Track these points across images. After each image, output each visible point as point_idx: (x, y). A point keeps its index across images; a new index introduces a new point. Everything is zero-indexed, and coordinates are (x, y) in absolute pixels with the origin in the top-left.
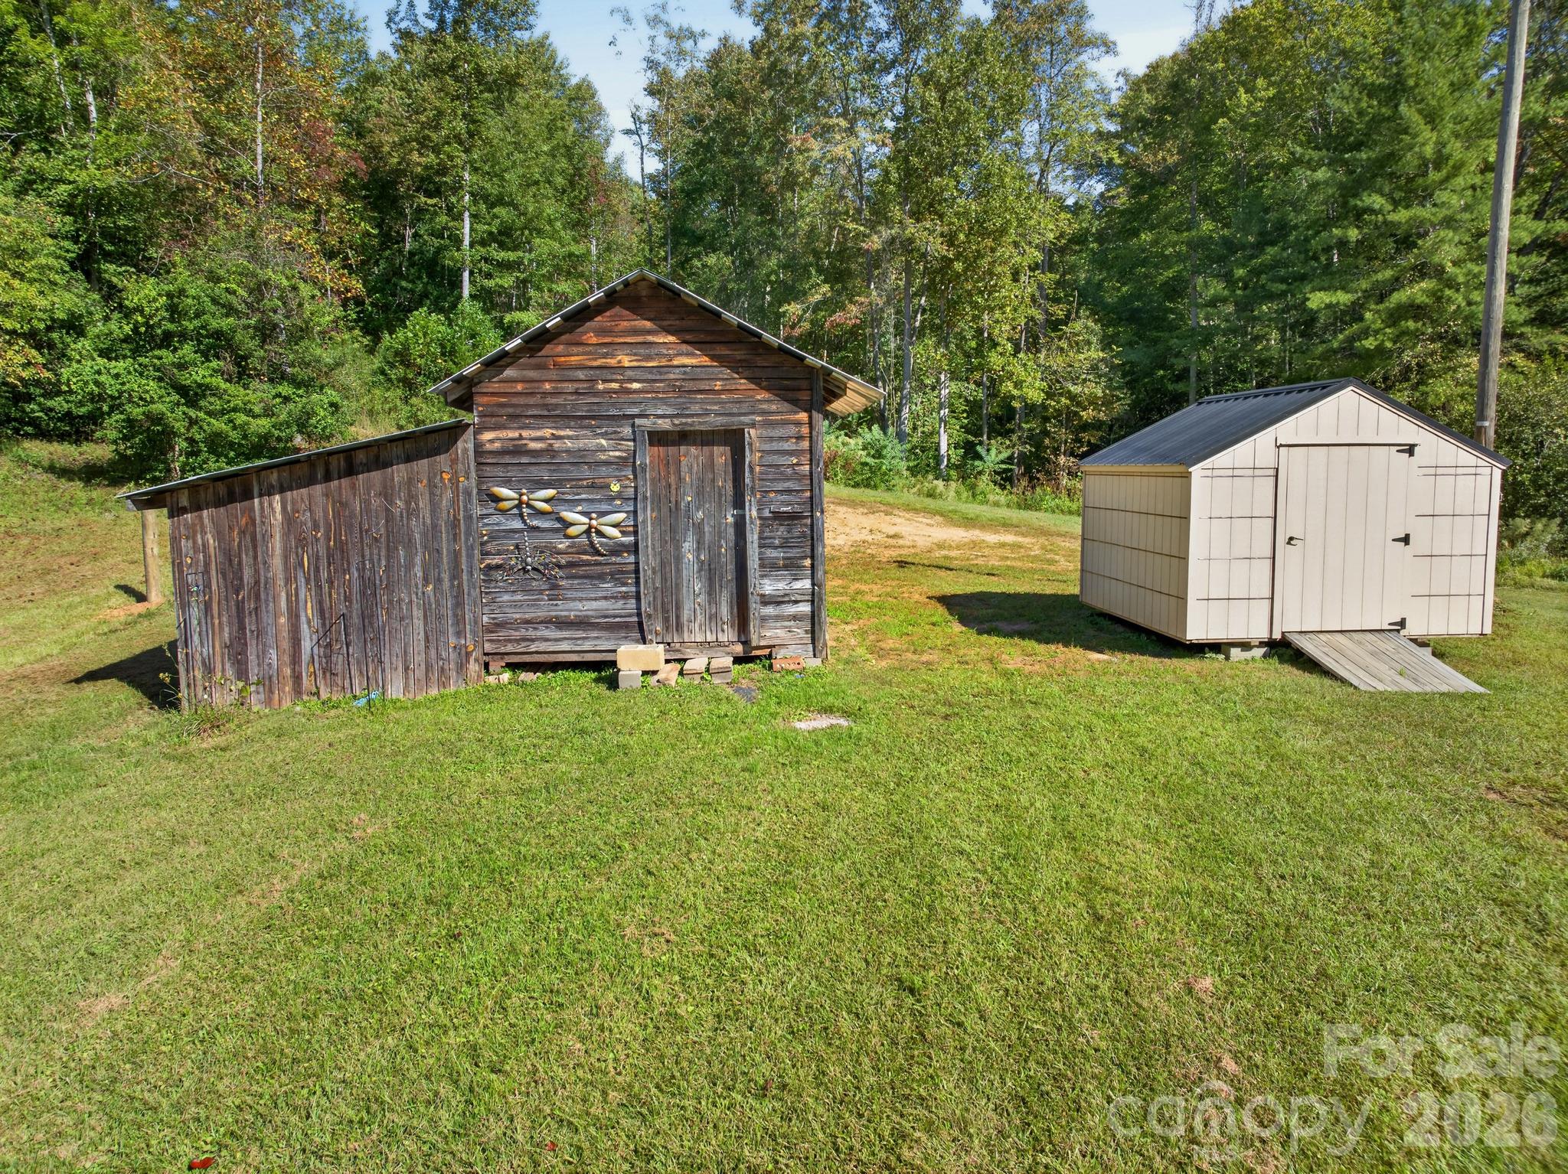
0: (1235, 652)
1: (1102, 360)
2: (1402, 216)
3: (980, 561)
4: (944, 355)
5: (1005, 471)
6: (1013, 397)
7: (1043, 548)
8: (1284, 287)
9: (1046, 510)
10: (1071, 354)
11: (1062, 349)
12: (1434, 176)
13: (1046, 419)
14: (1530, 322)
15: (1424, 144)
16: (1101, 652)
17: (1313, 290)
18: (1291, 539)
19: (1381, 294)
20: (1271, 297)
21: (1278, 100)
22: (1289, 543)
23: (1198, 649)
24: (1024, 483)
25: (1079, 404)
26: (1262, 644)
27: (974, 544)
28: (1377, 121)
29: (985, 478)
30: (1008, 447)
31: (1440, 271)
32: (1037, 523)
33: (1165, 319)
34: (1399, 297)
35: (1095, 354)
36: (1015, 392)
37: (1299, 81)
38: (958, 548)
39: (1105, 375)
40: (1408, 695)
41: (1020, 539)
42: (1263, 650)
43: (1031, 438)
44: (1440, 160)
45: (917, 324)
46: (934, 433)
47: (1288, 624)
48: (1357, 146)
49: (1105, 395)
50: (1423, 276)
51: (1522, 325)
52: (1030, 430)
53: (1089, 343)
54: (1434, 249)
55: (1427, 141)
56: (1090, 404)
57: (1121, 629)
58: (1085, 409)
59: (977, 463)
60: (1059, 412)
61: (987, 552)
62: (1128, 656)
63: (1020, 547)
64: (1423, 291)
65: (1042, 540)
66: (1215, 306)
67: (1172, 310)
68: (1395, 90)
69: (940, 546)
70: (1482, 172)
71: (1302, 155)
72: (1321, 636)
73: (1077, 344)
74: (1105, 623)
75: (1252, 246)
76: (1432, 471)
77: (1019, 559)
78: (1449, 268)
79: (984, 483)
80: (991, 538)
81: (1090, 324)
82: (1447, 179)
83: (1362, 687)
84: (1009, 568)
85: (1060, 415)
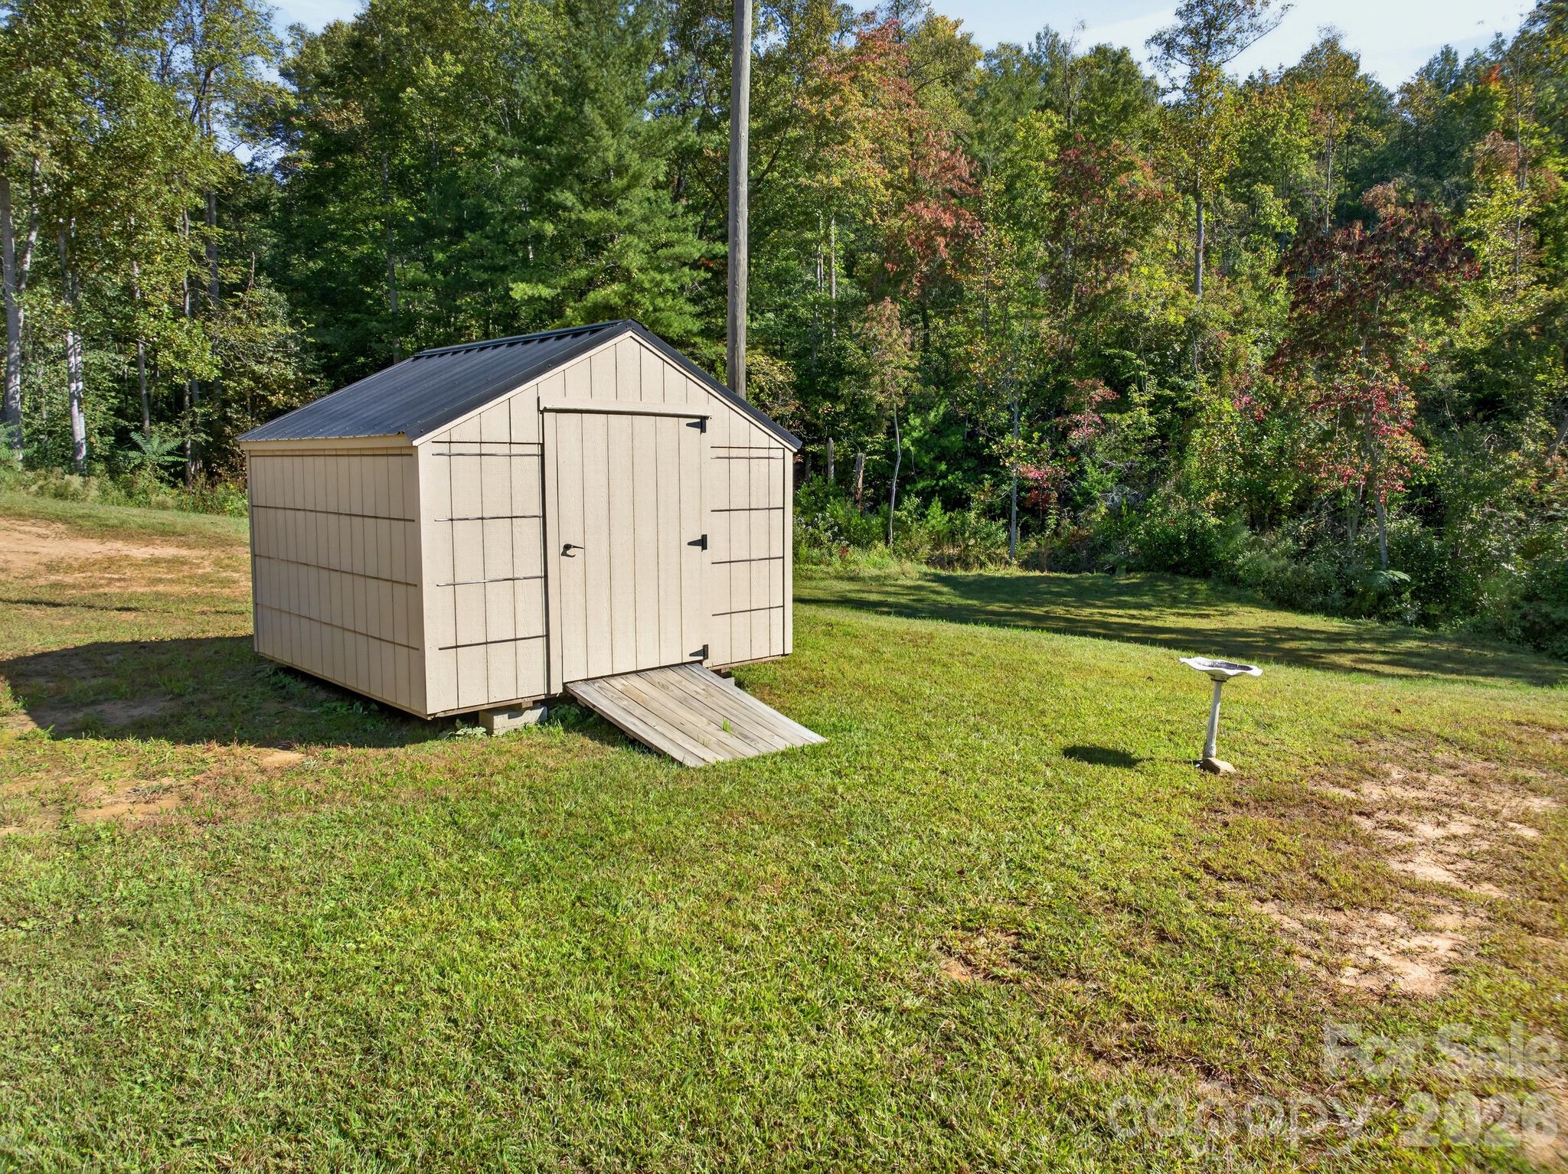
0: (501, 722)
1: (292, 337)
2: (592, 216)
3: (113, 589)
4: (66, 309)
5: (175, 464)
6: (174, 371)
7: (217, 563)
8: (485, 276)
9: (231, 512)
10: (252, 326)
11: (239, 320)
12: (618, 183)
13: (226, 403)
14: (702, 333)
15: (607, 150)
16: (288, 747)
17: (515, 281)
18: (567, 547)
19: (579, 291)
20: (471, 287)
21: (465, 80)
22: (564, 554)
23: (446, 725)
24: (202, 479)
25: (266, 387)
26: (537, 704)
27: (111, 563)
28: (561, 118)
29: (147, 473)
30: (176, 435)
31: (627, 277)
32: (212, 530)
33: (362, 302)
34: (595, 296)
35: (283, 329)
36: (177, 365)
37: (486, 64)
38: (82, 569)
39: (296, 355)
40: (745, 764)
41: (184, 552)
42: (538, 712)
43: (208, 425)
44: (620, 170)
45: (27, 267)
46: (68, 413)
47: (571, 670)
48: (548, 140)
49: (297, 378)
50: (613, 280)
51: (695, 335)
52: (204, 415)
53: (274, 317)
54: (621, 255)
55: (610, 146)
56: (279, 387)
57: (322, 695)
58: (273, 394)
59: (132, 454)
60: (241, 397)
61: (128, 573)
62: (333, 752)
63: (183, 563)
64: (616, 293)
65: (216, 553)
66: (415, 290)
67: (369, 295)
68: (579, 93)
69: (51, 567)
70: (655, 188)
71: (495, 140)
72: (613, 681)
73: (259, 316)
74: (297, 687)
75: (450, 232)
76: (724, 453)
77: (178, 581)
78: (636, 275)
79: (144, 479)
80: (140, 552)
81: (273, 292)
82: (629, 187)
83: (690, 762)
84: (158, 596)
85: (244, 399)
